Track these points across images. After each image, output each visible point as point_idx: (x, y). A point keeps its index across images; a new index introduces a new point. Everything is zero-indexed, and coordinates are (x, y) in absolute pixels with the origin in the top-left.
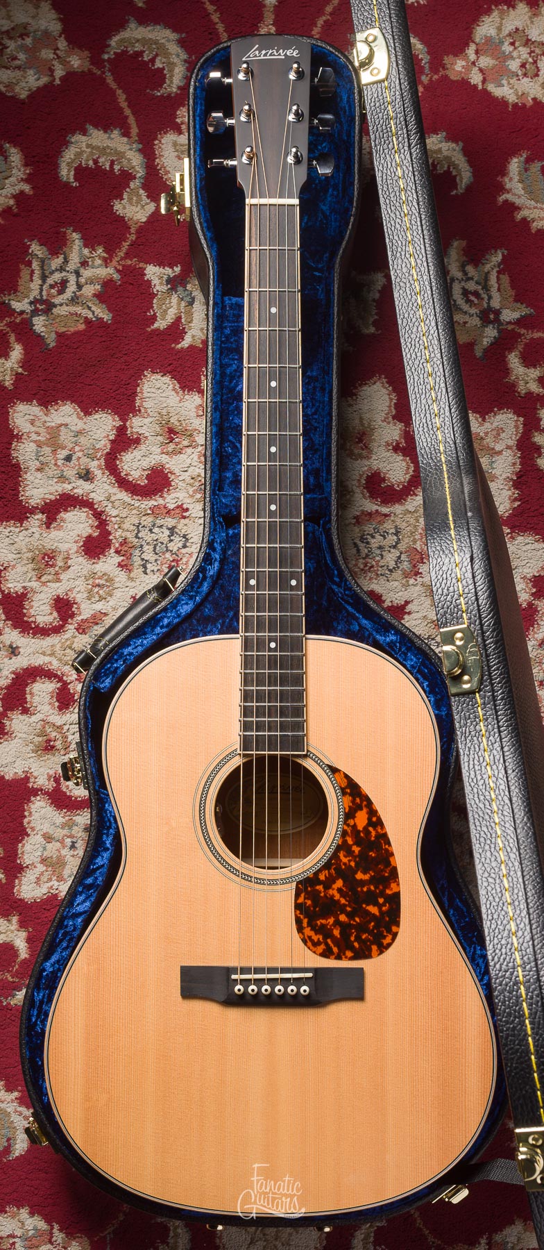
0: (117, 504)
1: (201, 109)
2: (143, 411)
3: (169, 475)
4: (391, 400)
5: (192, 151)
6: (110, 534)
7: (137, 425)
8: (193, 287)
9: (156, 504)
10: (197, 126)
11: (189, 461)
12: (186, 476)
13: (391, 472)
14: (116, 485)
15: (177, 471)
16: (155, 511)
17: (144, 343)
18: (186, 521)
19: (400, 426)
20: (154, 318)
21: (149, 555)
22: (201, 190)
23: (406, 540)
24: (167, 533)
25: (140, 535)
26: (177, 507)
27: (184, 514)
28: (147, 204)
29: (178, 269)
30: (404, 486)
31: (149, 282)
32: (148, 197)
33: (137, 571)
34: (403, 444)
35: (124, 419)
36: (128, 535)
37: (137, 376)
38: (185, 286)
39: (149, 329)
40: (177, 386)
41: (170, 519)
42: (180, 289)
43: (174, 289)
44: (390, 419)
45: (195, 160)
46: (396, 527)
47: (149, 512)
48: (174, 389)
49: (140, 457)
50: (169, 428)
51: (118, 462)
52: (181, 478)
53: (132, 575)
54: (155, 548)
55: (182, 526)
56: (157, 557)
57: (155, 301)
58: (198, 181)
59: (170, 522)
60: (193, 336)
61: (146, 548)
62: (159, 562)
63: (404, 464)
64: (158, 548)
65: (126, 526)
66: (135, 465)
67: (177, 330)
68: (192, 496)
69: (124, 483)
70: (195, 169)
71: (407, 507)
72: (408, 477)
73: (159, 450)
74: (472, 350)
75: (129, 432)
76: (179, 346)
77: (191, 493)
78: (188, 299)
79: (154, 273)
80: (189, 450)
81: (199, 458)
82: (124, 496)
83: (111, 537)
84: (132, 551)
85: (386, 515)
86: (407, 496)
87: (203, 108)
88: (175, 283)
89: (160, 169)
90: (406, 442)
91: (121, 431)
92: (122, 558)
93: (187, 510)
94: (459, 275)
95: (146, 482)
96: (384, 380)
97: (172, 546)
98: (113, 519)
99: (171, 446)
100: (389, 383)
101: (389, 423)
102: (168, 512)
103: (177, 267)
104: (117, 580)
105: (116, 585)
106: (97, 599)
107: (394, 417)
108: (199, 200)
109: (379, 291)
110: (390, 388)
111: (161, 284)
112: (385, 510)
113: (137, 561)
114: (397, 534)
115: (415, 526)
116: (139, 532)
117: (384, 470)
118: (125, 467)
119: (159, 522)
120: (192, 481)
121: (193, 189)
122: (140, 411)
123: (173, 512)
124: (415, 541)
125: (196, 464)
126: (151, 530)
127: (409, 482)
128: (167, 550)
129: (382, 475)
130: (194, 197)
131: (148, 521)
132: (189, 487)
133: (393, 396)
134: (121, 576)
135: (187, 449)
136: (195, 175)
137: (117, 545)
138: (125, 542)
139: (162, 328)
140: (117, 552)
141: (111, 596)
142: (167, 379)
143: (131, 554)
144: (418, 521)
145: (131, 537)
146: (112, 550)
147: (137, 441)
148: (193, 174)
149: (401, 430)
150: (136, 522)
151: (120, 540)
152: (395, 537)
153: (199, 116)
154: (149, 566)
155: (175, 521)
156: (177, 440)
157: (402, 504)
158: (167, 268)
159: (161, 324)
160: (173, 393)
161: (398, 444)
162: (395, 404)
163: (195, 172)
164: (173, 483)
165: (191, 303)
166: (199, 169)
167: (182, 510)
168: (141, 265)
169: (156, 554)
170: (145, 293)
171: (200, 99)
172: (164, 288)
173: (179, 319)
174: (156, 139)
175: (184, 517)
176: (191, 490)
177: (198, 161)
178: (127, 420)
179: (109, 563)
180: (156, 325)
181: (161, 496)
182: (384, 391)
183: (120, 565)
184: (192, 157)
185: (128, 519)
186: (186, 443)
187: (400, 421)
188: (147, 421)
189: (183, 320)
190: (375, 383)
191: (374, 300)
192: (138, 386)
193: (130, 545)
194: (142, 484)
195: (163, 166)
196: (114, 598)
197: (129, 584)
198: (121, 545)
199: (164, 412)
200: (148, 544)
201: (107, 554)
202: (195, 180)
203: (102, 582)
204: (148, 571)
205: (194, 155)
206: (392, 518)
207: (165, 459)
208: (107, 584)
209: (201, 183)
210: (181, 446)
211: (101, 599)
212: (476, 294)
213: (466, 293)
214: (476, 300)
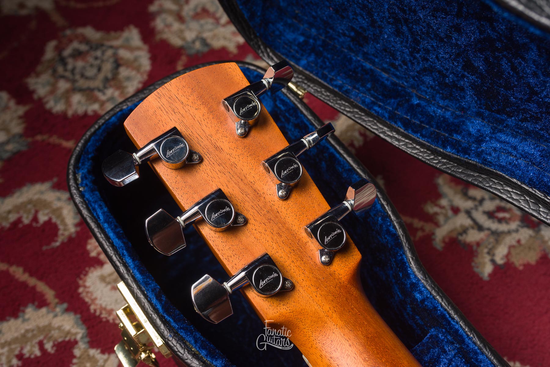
1: (104, 213)
5: (122, 269)
10: (111, 235)
22: (166, 309)
45: (133, 277)
58: (154, 301)
70: (140, 289)
87: (106, 209)
89: (101, 313)
108: (173, 324)
121: (155, 316)
130: (162, 327)
136: (146, 296)
148: (142, 297)
153: (106, 221)
163: (142, 292)
166: (147, 284)
171: (95, 202)
174: (78, 287)
177: (138, 276)
184: (127, 276)
202: (150, 302)
205: (128, 271)
209: (160, 301)
212: (500, 209)
213: (490, 215)
214: (507, 215)
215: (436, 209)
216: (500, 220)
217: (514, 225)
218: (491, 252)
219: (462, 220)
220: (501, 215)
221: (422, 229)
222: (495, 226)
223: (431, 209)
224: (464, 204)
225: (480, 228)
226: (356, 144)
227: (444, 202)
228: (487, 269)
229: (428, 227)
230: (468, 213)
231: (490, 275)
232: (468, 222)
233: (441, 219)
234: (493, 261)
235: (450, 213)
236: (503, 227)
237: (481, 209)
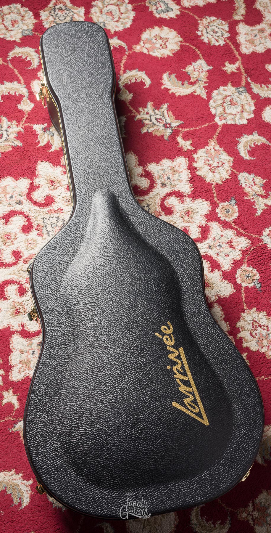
0: (34, 211)
2: (39, 176)
3: (53, 198)
4: (136, 159)
6: (32, 223)
7: (37, 181)
8: (53, 129)
9: (50, 209)
11: (61, 191)
12: (60, 197)
13: (141, 184)
14: (32, 204)
15: (56, 196)
16: (49, 212)
17: (36, 152)
18: (63, 214)
19: (142, 167)
20: (39, 142)
21: (49, 229)
23: (152, 208)
24: (56, 219)
25: (45, 222)
26: (59, 209)
27: (62, 211)
28: (30, 104)
29: (46, 125)
30: (147, 189)
31: (35, 130)
32: (31, 102)
33: (46, 236)
34: (144, 174)
35: (32, 179)
36: (40, 222)
37: (36, 163)
38: (49, 130)
39: (37, 147)
40: (52, 165)
41: (56, 214)
42: (48, 131)
43: (45, 131)
44: (137, 166)
46: (147, 204)
47: (47, 212)
48: (51, 166)
49: (40, 193)
50: (51, 181)
51: (32, 196)
52: (58, 198)
53: (43, 238)
54: (52, 226)
55: (61, 216)
56: (53, 229)
57: (38, 137)
59: (56, 215)
60: (55, 147)
61: (48, 226)
62: (54, 231)
63: (146, 181)
64: (53, 226)
65: (39, 219)
66: (39, 196)
67: (48, 146)
68: (64, 204)
69: (35, 203)
71: (150, 196)
72: (148, 185)
73: (48, 189)
74: (163, 138)
75: (35, 184)
76: (50, 151)
77: (63, 203)
78: (51, 134)
79: (37, 128)
80: (60, 187)
81: (64, 190)
82: (36, 208)
83: (33, 224)
84: (42, 228)
85: (142, 200)
86: (149, 192)
88: (45, 130)
90: (145, 173)
91: (32, 184)
92: (39, 232)
93: (63, 209)
94: (153, 113)
95: (44, 201)
96: (132, 152)
97: (58, 224)
98: (33, 217)
99: (53, 187)
100: (135, 153)
101: (137, 167)
102: (55, 212)
103: (45, 123)
104: (37, 240)
105: (38, 243)
106: (30, 249)
107: (138, 165)
109: (124, 123)
110: (135, 155)
111: (40, 130)
112: (142, 198)
113: (45, 232)
114: (148, 206)
115: (155, 203)
116: (44, 221)
117: (139, 184)
118: (35, 197)
119: (52, 216)
120: (63, 199)
122: (38, 176)
123: (57, 211)
124: (156, 208)
125: (63, 192)
126: (49, 219)
127: (149, 187)
128: (57, 226)
129: (138, 186)
131: (47, 216)
132: (62, 201)
133: (137, 157)
134: (39, 239)
135: (59, 187)
137: (36, 227)
138: (39, 225)
139: (42, 146)
140: (36, 229)
141: (36, 247)
142: (47, 163)
143: (42, 230)
144: (155, 201)
145: (41, 223)
146: (34, 229)
147: (39, 187)
149: (142, 169)
150: (43, 217)
151: (37, 225)
152: (148, 208)
154: (50, 233)
155: (58, 214)
156: (54, 184)
157: (148, 195)
158: (41, 125)
159: (42, 144)
160: (50, 168)
161: (142, 174)
162: (138, 160)
164: (55, 201)
165: (53, 135)
167: (61, 210)
168: (31, 125)
169: (52, 228)
170: (35, 135)
172: (42, 132)
173: (49, 142)
175: (62, 213)
176: (63, 202)
178: (33, 180)
179: (33, 234)
180: (40, 145)
181: (51, 206)
182: (133, 156)
183: (38, 234)
185: (39, 216)
186: (58, 185)
187: (141, 166)
188: (41, 179)
189: (50, 142)
190: (129, 154)
191: (123, 126)
192: (36, 167)
193: (41, 226)
194: (43, 203)
195: (35, 91)
196: (37, 247)
197: (43, 241)
198: (38, 226)
199: (48, 175)
200: (48, 225)
201: (32, 231)
203: (31, 242)
204: (50, 235)
206: (145, 201)
207: (50, 192)
208: (34, 242)
210: (56, 186)
211: (32, 249)
212: (161, 119)
213: (156, 119)
214: (161, 121)
215: (142, 110)
216: (158, 122)
217: (161, 125)
218: (149, 128)
219: (148, 117)
220: (159, 120)
221: (134, 113)
222: (155, 122)
223: (141, 109)
224: (151, 112)
225: (151, 121)
226: (132, 81)
227: (146, 110)
228: (145, 131)
229: (136, 114)
230: (151, 116)
231: (144, 133)
232: (149, 118)
233: (142, 113)
234: (148, 130)
235: (145, 113)
236: (158, 124)
237: (155, 116)
